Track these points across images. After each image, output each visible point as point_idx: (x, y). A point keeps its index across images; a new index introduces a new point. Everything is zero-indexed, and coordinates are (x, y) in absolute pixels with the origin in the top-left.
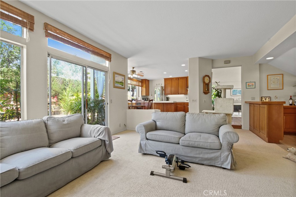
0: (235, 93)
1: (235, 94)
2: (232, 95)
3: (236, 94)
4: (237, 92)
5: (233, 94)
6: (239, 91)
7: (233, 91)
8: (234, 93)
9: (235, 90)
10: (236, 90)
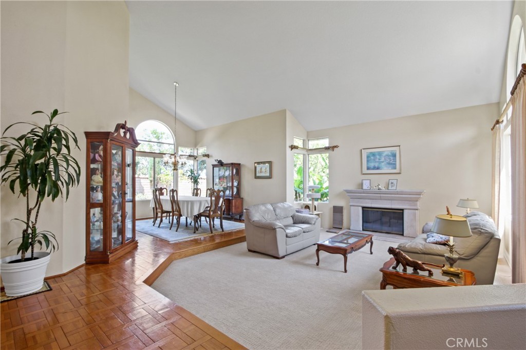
0: (377, 165)
1: (375, 168)
2: (365, 171)
3: (378, 168)
4: (383, 159)
5: (368, 168)
6: (387, 155)
7: (368, 157)
8: (372, 165)
9: (374, 154)
10: (380, 154)
